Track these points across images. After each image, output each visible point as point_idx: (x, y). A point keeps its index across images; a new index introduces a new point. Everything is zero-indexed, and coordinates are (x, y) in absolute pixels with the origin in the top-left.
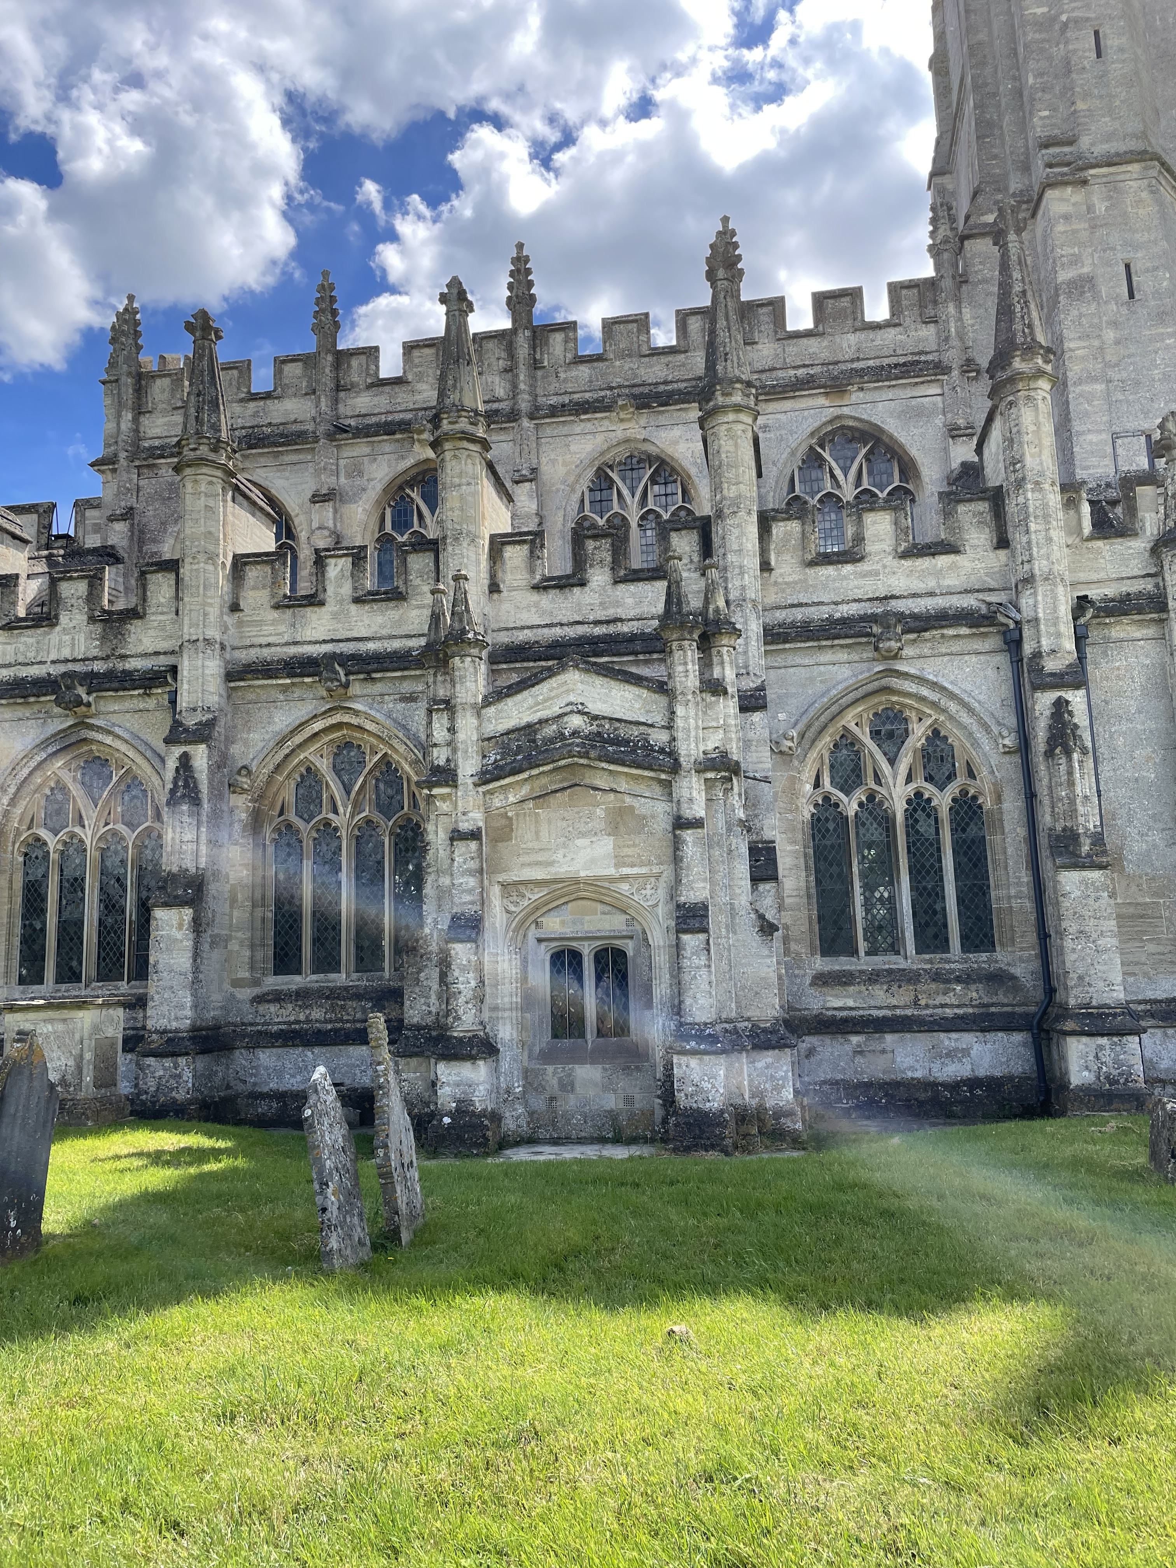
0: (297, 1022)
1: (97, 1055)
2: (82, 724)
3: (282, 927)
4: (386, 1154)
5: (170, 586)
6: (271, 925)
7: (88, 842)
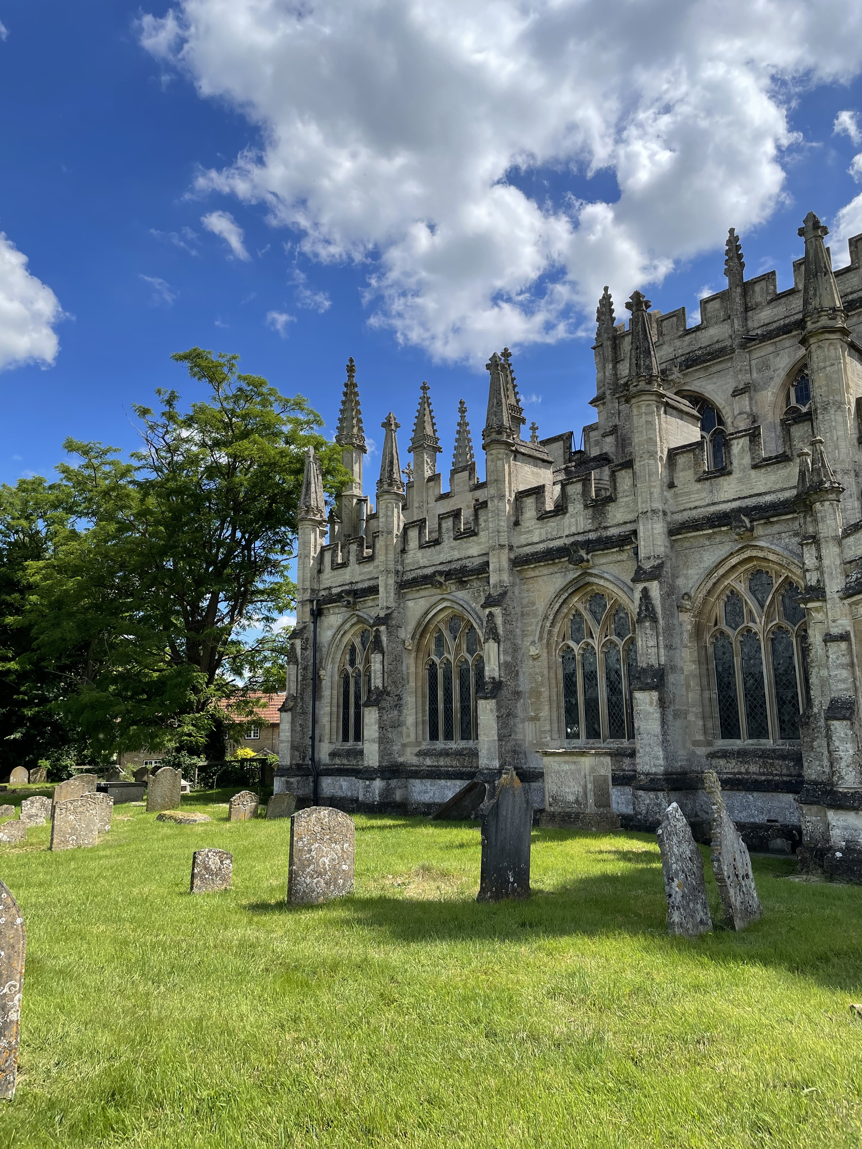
0: (740, 773)
1: (595, 786)
2: (585, 574)
3: (725, 705)
4: (719, 866)
5: (630, 478)
6: (716, 703)
7: (596, 648)
